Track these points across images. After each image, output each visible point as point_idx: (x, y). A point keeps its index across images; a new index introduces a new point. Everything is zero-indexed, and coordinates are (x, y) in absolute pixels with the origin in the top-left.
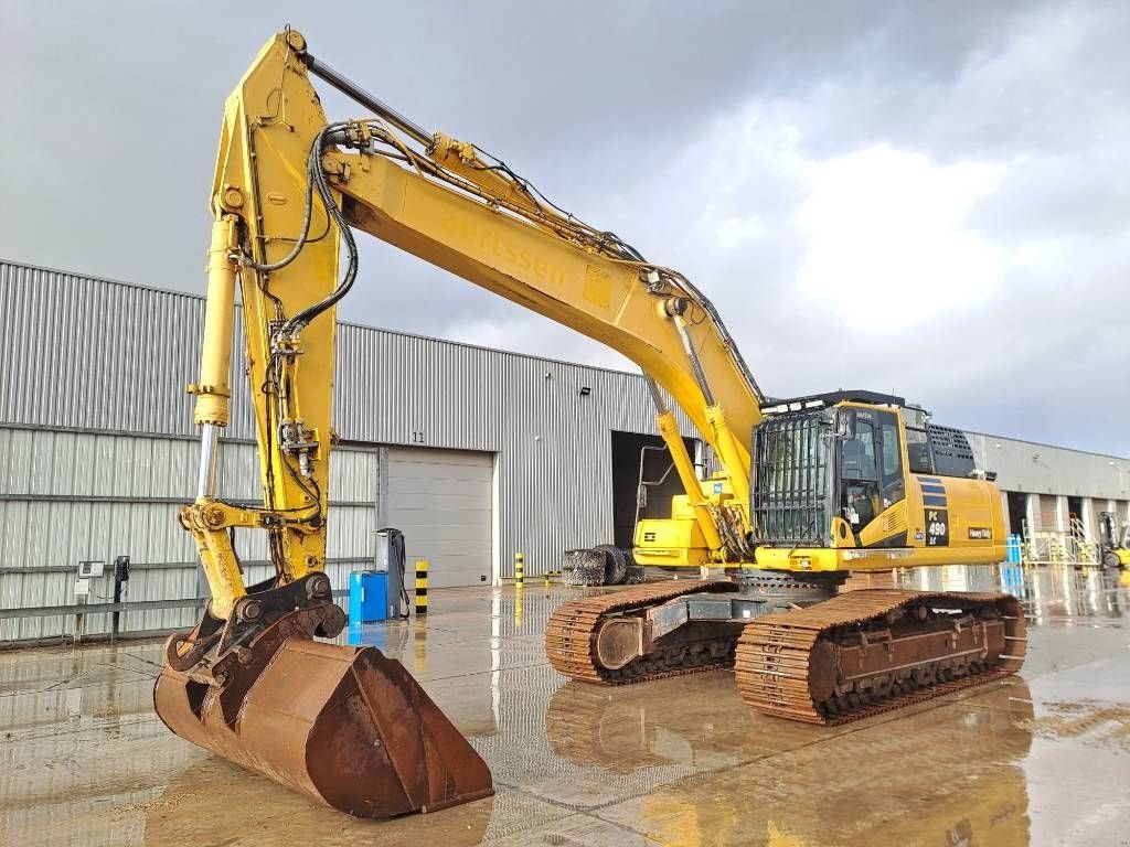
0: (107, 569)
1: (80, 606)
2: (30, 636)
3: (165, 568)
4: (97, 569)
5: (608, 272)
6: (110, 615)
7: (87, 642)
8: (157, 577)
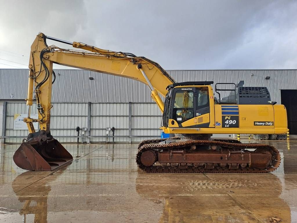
0: (111, 129)
1: (107, 136)
2: (101, 141)
3: (123, 129)
4: (110, 129)
5: (119, 62)
6: (112, 138)
7: (109, 143)
8: (122, 131)
